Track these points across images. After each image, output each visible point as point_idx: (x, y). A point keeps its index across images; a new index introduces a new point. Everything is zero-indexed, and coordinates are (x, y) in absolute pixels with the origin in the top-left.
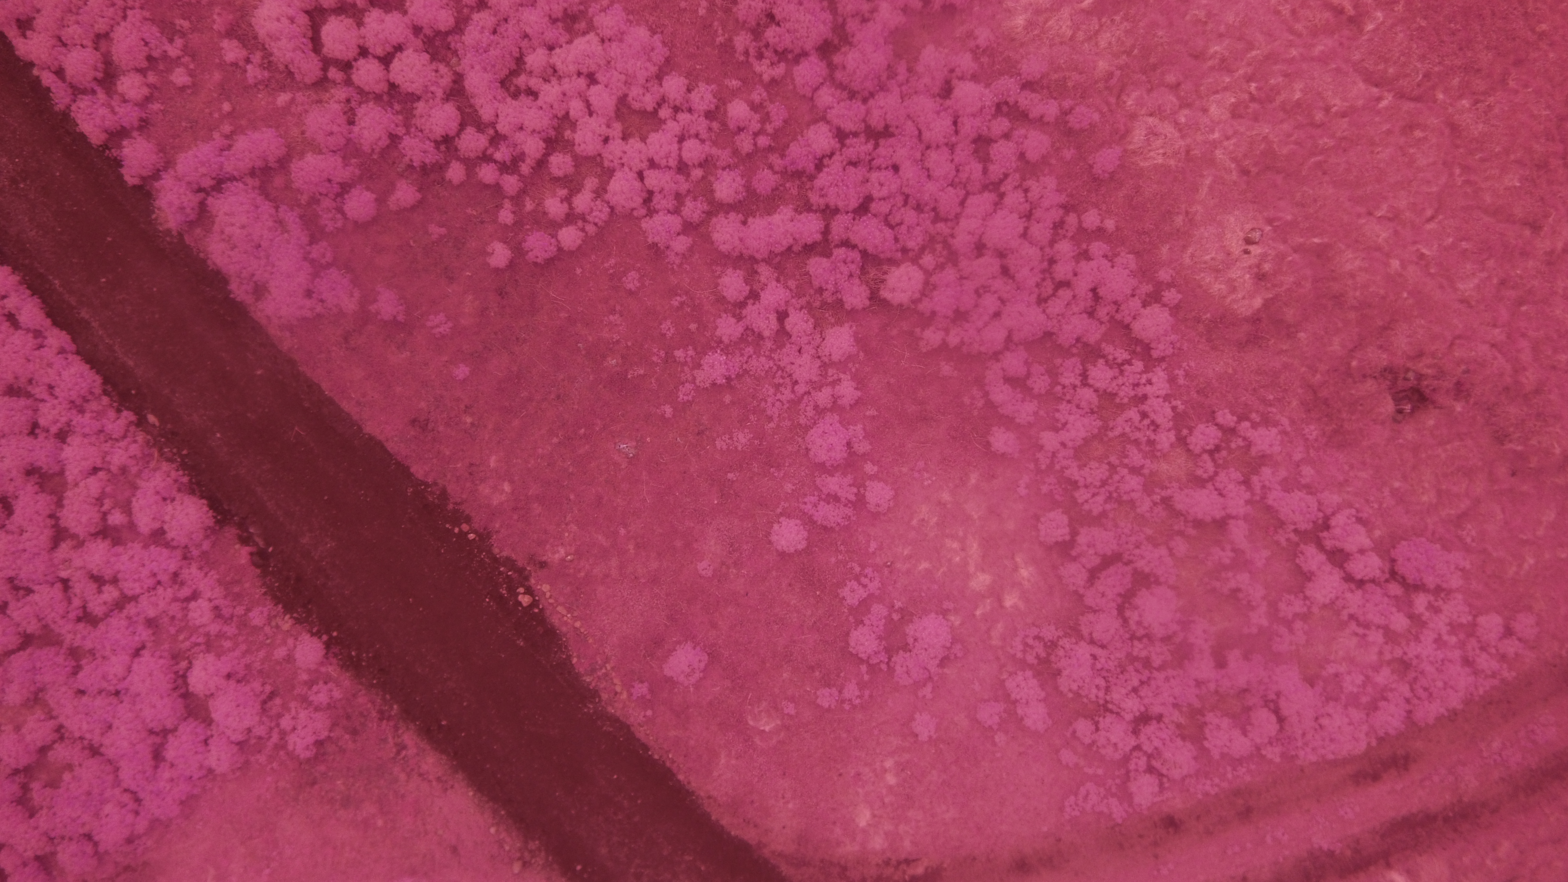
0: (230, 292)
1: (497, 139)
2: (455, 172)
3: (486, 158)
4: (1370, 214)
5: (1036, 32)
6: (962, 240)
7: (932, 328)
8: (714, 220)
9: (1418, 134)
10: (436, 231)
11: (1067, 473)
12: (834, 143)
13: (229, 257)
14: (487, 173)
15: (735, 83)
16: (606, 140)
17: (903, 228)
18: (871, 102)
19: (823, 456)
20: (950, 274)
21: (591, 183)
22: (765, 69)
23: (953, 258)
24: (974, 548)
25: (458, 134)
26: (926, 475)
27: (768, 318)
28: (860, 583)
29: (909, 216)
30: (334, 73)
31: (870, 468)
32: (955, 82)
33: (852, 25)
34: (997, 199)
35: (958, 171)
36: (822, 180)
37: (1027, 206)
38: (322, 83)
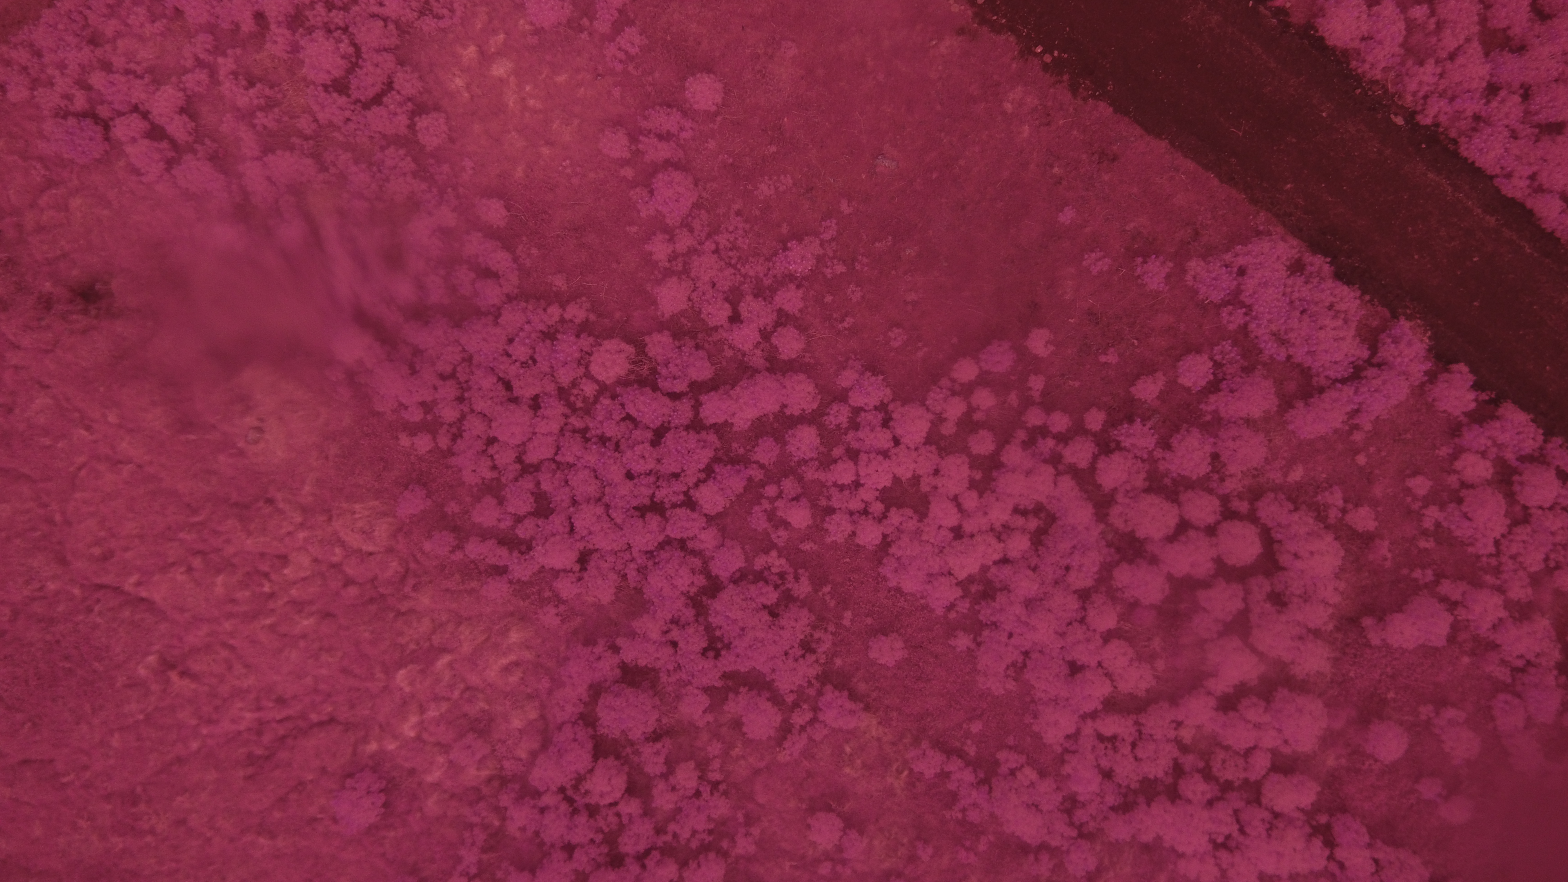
0: (1331, 263)
1: (1055, 460)
2: (1095, 420)
3: (1063, 439)
4: (140, 466)
5: (497, 627)
6: (555, 410)
7: (578, 321)
8: (815, 406)
9: (97, 551)
10: (1111, 358)
11: (424, 186)
12: (696, 494)
13: (1335, 296)
14: (1060, 422)
15: (807, 546)
16: (936, 472)
17: (617, 417)
18: (661, 538)
19: (677, 176)
20: (565, 377)
21: (948, 429)
22: (777, 562)
23: (562, 393)
24: (511, 101)
25: (1095, 458)
26: (569, 171)
27: (750, 312)
28: (626, 52)
29: (611, 430)
30: (1243, 507)
31: (628, 172)
32: (577, 568)
33: (689, 614)
34: (524, 457)
35: (567, 482)
36: (705, 456)
37: (491, 451)
38: (1255, 494)
